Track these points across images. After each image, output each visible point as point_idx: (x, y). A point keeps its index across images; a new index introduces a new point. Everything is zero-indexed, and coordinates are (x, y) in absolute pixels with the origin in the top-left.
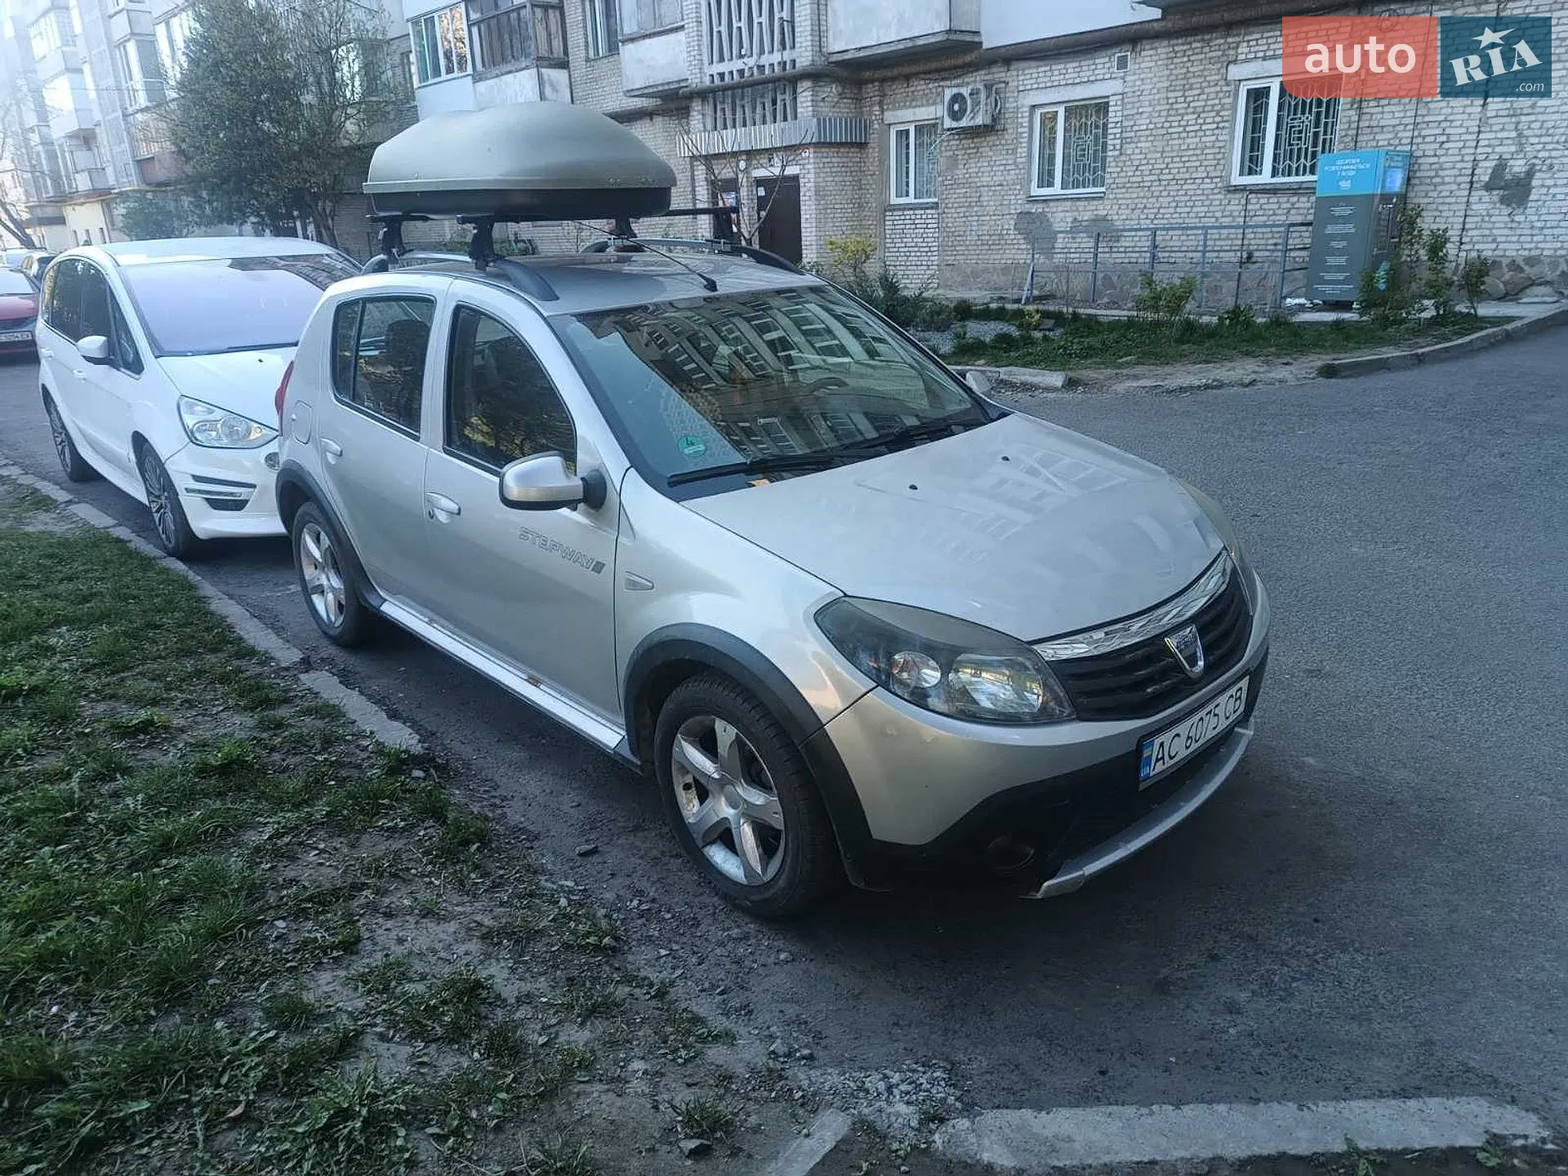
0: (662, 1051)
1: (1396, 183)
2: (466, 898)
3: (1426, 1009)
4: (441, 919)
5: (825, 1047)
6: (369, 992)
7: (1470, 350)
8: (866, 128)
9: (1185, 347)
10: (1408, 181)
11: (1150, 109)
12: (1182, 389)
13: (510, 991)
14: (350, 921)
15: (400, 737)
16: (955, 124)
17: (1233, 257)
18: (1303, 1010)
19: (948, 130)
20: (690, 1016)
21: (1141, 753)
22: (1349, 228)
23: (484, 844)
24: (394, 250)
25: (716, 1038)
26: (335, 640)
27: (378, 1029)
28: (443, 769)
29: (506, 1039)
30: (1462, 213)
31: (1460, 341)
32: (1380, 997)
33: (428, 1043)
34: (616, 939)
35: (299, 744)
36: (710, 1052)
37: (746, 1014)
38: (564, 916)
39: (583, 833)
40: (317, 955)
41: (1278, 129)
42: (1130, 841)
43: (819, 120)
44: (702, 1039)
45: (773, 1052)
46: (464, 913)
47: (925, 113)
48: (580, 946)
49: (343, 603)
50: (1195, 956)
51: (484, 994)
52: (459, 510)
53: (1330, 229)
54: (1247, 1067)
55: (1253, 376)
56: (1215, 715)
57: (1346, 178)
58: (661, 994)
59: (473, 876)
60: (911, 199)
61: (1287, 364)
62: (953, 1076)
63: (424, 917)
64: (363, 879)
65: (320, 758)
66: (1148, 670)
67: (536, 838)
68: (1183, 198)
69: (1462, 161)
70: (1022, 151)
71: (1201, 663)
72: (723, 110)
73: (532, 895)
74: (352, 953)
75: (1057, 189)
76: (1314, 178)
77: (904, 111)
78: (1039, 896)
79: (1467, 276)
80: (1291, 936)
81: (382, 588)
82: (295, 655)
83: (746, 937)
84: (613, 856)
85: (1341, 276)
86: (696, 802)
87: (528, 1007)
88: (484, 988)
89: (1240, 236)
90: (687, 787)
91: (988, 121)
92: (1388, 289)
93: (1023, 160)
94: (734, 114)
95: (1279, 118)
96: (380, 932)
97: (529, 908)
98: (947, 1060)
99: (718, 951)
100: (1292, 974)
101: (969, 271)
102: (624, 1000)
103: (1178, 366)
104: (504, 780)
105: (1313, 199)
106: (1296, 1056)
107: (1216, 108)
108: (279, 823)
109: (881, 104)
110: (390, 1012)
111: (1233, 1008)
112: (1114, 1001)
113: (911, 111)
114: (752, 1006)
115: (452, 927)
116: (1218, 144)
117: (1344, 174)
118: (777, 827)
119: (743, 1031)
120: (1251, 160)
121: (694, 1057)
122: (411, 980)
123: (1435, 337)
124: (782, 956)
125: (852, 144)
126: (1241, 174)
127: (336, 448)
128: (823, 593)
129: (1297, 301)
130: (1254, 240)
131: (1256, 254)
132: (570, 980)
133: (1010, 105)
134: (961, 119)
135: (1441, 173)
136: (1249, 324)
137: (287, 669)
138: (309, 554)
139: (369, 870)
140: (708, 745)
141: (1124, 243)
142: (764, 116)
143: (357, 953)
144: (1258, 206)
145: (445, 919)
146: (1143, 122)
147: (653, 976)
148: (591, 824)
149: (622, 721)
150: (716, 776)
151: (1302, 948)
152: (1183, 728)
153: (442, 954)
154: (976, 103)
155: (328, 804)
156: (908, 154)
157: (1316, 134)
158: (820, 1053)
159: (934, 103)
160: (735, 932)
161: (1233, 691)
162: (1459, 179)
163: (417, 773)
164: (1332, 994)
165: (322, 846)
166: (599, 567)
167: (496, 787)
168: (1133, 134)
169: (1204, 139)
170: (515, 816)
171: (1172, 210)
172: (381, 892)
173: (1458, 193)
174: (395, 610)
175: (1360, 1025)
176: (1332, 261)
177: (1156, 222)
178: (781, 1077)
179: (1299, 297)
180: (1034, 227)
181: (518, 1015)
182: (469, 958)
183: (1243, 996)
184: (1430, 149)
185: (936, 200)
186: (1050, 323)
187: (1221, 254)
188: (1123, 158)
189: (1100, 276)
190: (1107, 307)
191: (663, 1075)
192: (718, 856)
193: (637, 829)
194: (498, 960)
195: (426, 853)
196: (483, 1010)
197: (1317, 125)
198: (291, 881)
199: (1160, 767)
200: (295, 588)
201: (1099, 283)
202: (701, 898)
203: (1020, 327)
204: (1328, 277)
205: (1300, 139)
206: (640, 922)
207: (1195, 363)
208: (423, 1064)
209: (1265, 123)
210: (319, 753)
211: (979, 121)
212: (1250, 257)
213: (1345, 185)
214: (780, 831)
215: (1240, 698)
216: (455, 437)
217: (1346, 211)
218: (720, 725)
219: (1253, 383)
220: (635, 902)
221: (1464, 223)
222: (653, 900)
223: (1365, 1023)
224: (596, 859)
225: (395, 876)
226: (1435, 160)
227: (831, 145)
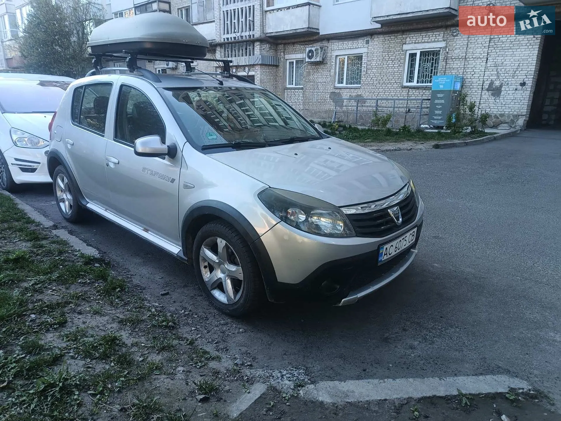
0: (191, 363)
1: (458, 87)
2: (113, 308)
3: (482, 347)
4: (102, 315)
5: (257, 362)
6: (69, 341)
7: (482, 142)
8: (278, 60)
9: (388, 137)
10: (462, 87)
11: (377, 58)
12: (387, 150)
13: (129, 342)
14: (63, 314)
15: (91, 252)
16: (309, 60)
17: (404, 110)
18: (438, 348)
19: (307, 62)
20: (203, 351)
21: (379, 251)
22: (443, 101)
23: (122, 290)
24: (98, 67)
25: (213, 359)
26: (68, 220)
27: (71, 354)
28: (108, 264)
29: (126, 359)
30: (479, 98)
31: (480, 139)
32: (466, 343)
33: (92, 360)
34: (175, 323)
35: (49, 253)
36: (210, 364)
37: (226, 351)
38: (154, 315)
39: (163, 288)
40: (48, 328)
41: (419, 67)
42: (374, 286)
43: (262, 56)
44: (207, 359)
45: (236, 363)
46: (112, 313)
47: (299, 56)
48: (159, 326)
49: (72, 205)
50: (398, 329)
51: (118, 342)
52: (119, 162)
53: (436, 101)
54: (418, 367)
55: (411, 147)
56: (405, 240)
57: (442, 84)
58: (191, 343)
59: (117, 300)
60: (294, 86)
61: (422, 144)
62: (307, 373)
63: (95, 314)
64: (70, 300)
65: (57, 258)
66: (382, 220)
67: (144, 289)
68: (387, 90)
69: (479, 81)
70: (333, 71)
71: (401, 219)
72: (228, 51)
73: (141, 307)
74: (63, 327)
75: (344, 85)
76: (431, 84)
77: (292, 55)
78: (341, 305)
79: (481, 118)
80: (433, 323)
81: (88, 198)
82: (51, 224)
83: (227, 324)
84: (175, 296)
85: (440, 118)
86: (209, 273)
87: (136, 348)
88: (118, 340)
89: (406, 103)
90: (205, 267)
91: (321, 60)
92: (456, 121)
93: (333, 74)
94: (232, 52)
95: (420, 64)
96: (76, 319)
97: (139, 312)
98: (304, 366)
99: (215, 329)
100: (433, 335)
101: (313, 112)
102: (176, 345)
103: (386, 143)
104: (133, 269)
105: (430, 91)
106: (436, 364)
107: (399, 59)
108: (37, 280)
109: (284, 52)
110: (77, 348)
111: (412, 347)
112: (368, 345)
113: (295, 55)
114: (228, 348)
115: (106, 318)
116: (399, 72)
117: (441, 83)
118: (240, 279)
119: (224, 356)
120: (410, 78)
121: (204, 366)
122: (87, 337)
123: (471, 137)
124: (241, 330)
125: (274, 66)
126: (407, 82)
127: (71, 142)
128: (261, 186)
129: (425, 126)
130: (411, 104)
131: (411, 109)
132: (154, 338)
133: (329, 55)
134: (312, 58)
135: (473, 85)
136: (409, 131)
137: (47, 228)
138: (59, 186)
139: (73, 297)
140: (214, 249)
141: (367, 104)
142: (243, 54)
143: (65, 327)
144: (412, 93)
145: (104, 315)
146: (374, 63)
147: (189, 337)
148: (167, 284)
149: (181, 244)
150: (217, 261)
151: (437, 326)
152: (394, 243)
153: (101, 328)
154: (317, 53)
155: (59, 273)
156: (293, 70)
157: (432, 70)
158: (254, 364)
159: (303, 53)
160: (222, 322)
161: (411, 232)
162: (478, 87)
163: (97, 265)
164: (448, 342)
165: (54, 288)
166: (173, 181)
167: (129, 271)
168: (370, 67)
169: (395, 69)
170: (136, 281)
171: (383, 94)
172: (77, 305)
173: (478, 91)
174: (92, 206)
175: (459, 352)
176: (437, 112)
177: (378, 97)
178: (239, 372)
179: (426, 124)
180: (336, 97)
181: (132, 350)
182: (112, 330)
183: (416, 343)
184: (469, 76)
185: (302, 86)
186: (341, 129)
187: (400, 109)
188: (367, 75)
189: (359, 115)
190: (360, 125)
191: (190, 372)
192: (217, 294)
193: (185, 286)
194: (125, 330)
195: (98, 292)
196: (117, 348)
197: (432, 67)
198: (40, 300)
199: (385, 257)
200: (54, 203)
201: (358, 117)
202: (210, 310)
203: (331, 129)
204: (435, 117)
205: (426, 71)
206: (184, 318)
207: (391, 142)
208: (89, 367)
209: (415, 65)
210: (57, 256)
211: (318, 59)
212: (409, 110)
213: (441, 87)
214: (241, 280)
215: (414, 235)
216: (119, 134)
217: (441, 95)
218: (219, 240)
219: (411, 149)
220: (183, 311)
221: (480, 102)
222: (190, 311)
223: (461, 352)
224: (168, 296)
225: (84, 299)
226: (471, 80)
227: (266, 65)
